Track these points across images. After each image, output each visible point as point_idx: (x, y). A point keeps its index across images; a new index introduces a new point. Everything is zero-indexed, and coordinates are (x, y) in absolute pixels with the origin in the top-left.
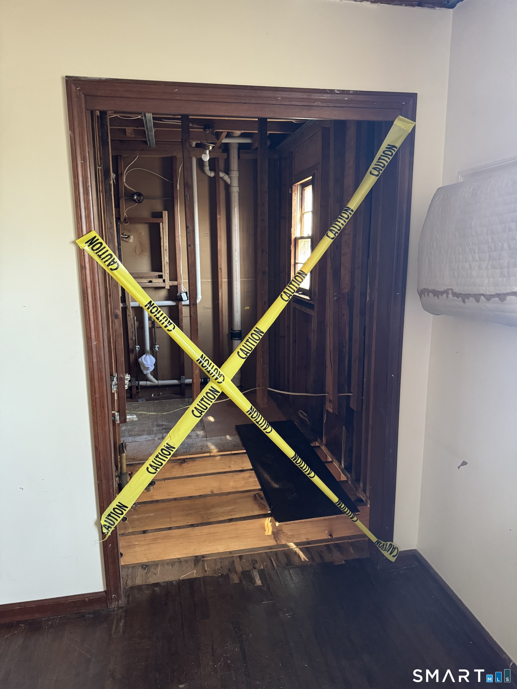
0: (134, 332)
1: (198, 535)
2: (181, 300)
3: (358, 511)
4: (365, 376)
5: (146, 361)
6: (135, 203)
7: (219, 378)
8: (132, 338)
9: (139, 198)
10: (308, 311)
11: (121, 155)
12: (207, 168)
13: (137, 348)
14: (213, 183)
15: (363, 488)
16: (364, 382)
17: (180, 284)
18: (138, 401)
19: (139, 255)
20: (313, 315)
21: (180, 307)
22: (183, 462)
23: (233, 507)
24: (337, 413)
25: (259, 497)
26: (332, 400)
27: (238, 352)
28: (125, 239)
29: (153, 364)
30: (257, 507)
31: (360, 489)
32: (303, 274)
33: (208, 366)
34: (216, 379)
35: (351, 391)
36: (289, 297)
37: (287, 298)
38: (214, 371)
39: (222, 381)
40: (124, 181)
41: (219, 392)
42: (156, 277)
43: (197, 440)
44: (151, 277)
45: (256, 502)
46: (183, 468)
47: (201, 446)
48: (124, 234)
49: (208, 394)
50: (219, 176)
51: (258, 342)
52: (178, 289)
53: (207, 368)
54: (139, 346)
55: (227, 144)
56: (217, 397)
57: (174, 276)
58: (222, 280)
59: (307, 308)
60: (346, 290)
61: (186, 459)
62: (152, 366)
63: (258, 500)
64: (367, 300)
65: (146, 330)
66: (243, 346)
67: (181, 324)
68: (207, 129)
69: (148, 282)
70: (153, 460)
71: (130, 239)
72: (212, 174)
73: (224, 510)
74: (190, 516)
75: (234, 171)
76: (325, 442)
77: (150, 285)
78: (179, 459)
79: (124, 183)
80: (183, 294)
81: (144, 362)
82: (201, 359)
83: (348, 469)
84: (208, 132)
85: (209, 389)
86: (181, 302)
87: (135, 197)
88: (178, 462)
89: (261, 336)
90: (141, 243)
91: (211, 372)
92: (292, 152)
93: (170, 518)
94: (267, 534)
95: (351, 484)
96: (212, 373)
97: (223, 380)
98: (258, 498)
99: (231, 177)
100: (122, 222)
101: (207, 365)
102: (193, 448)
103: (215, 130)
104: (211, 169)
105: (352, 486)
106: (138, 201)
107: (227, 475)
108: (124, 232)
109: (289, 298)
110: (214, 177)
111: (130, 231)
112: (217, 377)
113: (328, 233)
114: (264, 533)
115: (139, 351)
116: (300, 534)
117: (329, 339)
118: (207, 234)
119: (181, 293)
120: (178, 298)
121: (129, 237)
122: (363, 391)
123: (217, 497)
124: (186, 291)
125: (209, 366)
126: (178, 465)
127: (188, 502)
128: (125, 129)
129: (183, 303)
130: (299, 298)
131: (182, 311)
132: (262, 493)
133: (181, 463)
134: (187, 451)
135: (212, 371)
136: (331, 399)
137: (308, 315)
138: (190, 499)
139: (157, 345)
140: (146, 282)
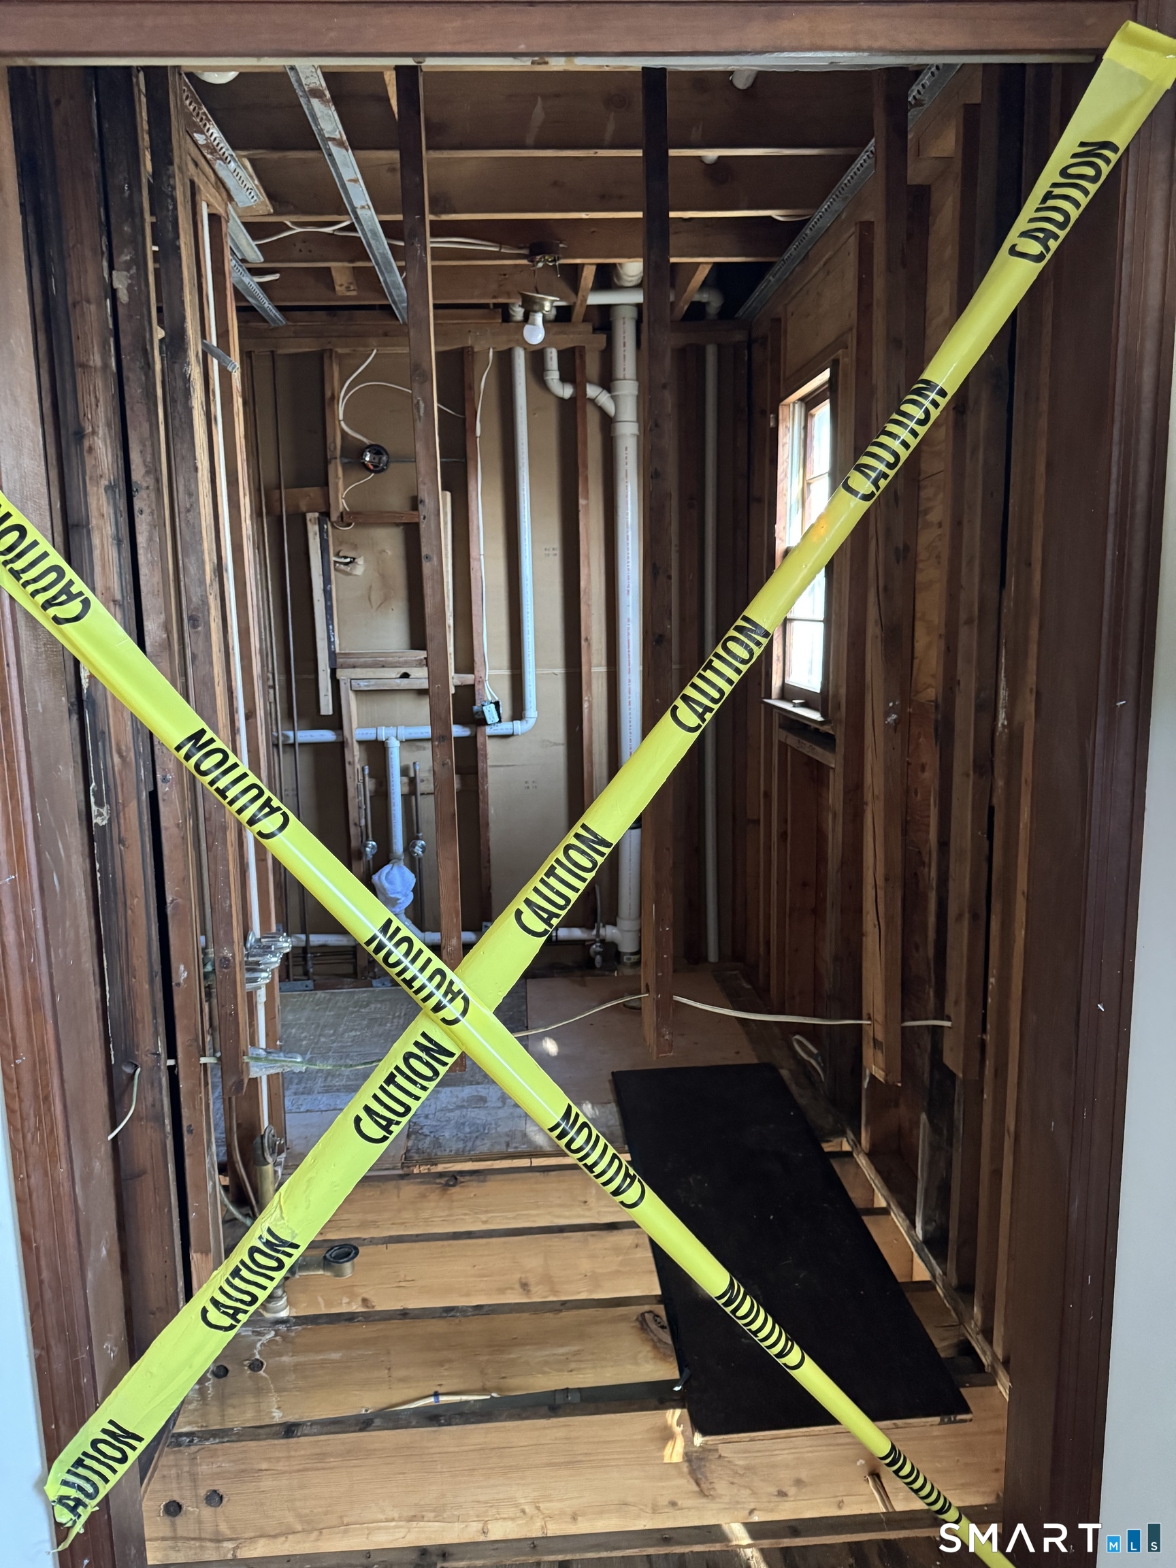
0: (364, 807)
1: (451, 1449)
2: (483, 722)
3: (967, 1410)
4: (993, 971)
5: (391, 883)
6: (368, 473)
7: (447, 1004)
8: (357, 821)
9: (376, 461)
10: (819, 754)
11: (331, 350)
12: (553, 376)
13: (368, 849)
14: (570, 412)
15: (984, 1321)
16: (990, 987)
17: (482, 682)
18: (372, 986)
19: (380, 606)
20: (833, 766)
21: (480, 740)
22: (451, 1183)
23: (575, 1348)
24: (900, 1085)
25: (656, 1321)
26: (881, 1043)
27: (519, 914)
28: (342, 567)
29: (408, 889)
30: (648, 1352)
31: (973, 1322)
32: (752, 631)
33: (406, 962)
34: (438, 1008)
35: (947, 1012)
36: (701, 717)
37: (692, 721)
38: (431, 978)
39: (457, 1015)
40: (341, 417)
41: (451, 1055)
42: (420, 664)
43: (502, 1113)
44: (406, 664)
45: (643, 1335)
46: (453, 1201)
47: (508, 1136)
48: (341, 554)
49: (413, 1061)
50: (586, 394)
51: (589, 876)
52: (477, 693)
53: (404, 970)
54: (374, 843)
55: (606, 310)
56: (442, 1070)
57: (467, 663)
58: (590, 670)
59: (814, 746)
60: (929, 690)
61: (462, 1173)
62: (406, 895)
63: (652, 1331)
64: (1000, 725)
65: (392, 801)
66: (536, 890)
67: (483, 785)
68: (538, 257)
69: (399, 676)
70: (222, 1284)
71: (355, 568)
72: (567, 392)
73: (547, 1356)
74: (447, 1367)
75: (625, 379)
76: (868, 1146)
77: (404, 683)
78: (441, 1175)
79: (339, 421)
80: (488, 707)
81: (386, 885)
82: (381, 936)
83: (935, 1245)
84: (540, 265)
85: (417, 1044)
86: (483, 728)
87: (366, 455)
88: (438, 1181)
89: (602, 854)
90: (383, 577)
91: (416, 985)
92: (779, 320)
93: (389, 1369)
94: (667, 1460)
95: (945, 1296)
96: (422, 988)
97: (464, 1012)
98: (653, 1326)
99: (615, 396)
100: (335, 522)
101: (403, 959)
102: (486, 1141)
103: (558, 259)
104: (564, 379)
105: (947, 1305)
106: (372, 467)
107: (567, 1237)
108: (340, 548)
109: (703, 720)
110: (571, 398)
111: (355, 547)
112: (439, 1002)
113: (849, 478)
114: (662, 1457)
115: (374, 856)
116: (774, 1466)
117: (872, 846)
118: (553, 549)
119: (483, 706)
120: (477, 717)
121: (353, 560)
122: (985, 1016)
123: (525, 1315)
124: (497, 699)
125: (413, 961)
126: (437, 1191)
127: (438, 1326)
128: (329, 269)
129: (489, 731)
130: (793, 717)
131: (486, 751)
132: (660, 1310)
133: (447, 1185)
134: (468, 1148)
135: (422, 979)
136: (880, 1036)
137: (819, 764)
138: (445, 1317)
139: (422, 840)
140: (394, 676)
